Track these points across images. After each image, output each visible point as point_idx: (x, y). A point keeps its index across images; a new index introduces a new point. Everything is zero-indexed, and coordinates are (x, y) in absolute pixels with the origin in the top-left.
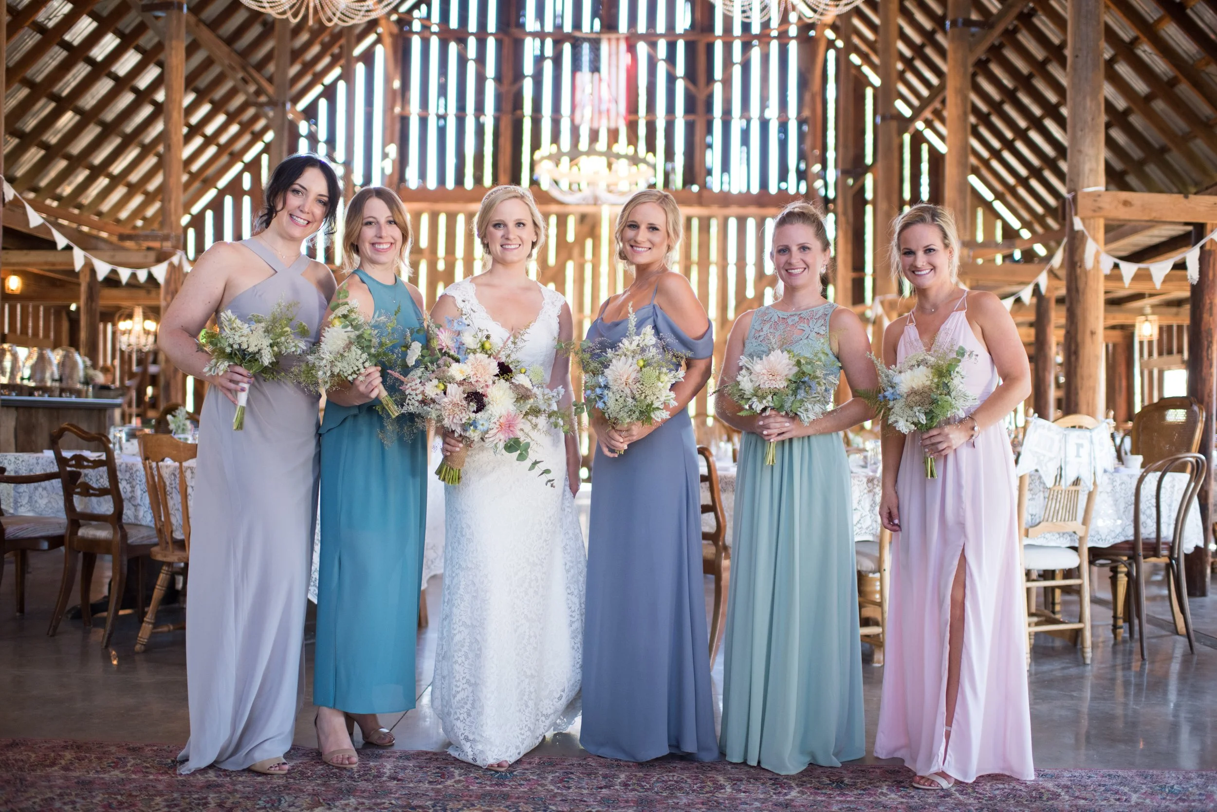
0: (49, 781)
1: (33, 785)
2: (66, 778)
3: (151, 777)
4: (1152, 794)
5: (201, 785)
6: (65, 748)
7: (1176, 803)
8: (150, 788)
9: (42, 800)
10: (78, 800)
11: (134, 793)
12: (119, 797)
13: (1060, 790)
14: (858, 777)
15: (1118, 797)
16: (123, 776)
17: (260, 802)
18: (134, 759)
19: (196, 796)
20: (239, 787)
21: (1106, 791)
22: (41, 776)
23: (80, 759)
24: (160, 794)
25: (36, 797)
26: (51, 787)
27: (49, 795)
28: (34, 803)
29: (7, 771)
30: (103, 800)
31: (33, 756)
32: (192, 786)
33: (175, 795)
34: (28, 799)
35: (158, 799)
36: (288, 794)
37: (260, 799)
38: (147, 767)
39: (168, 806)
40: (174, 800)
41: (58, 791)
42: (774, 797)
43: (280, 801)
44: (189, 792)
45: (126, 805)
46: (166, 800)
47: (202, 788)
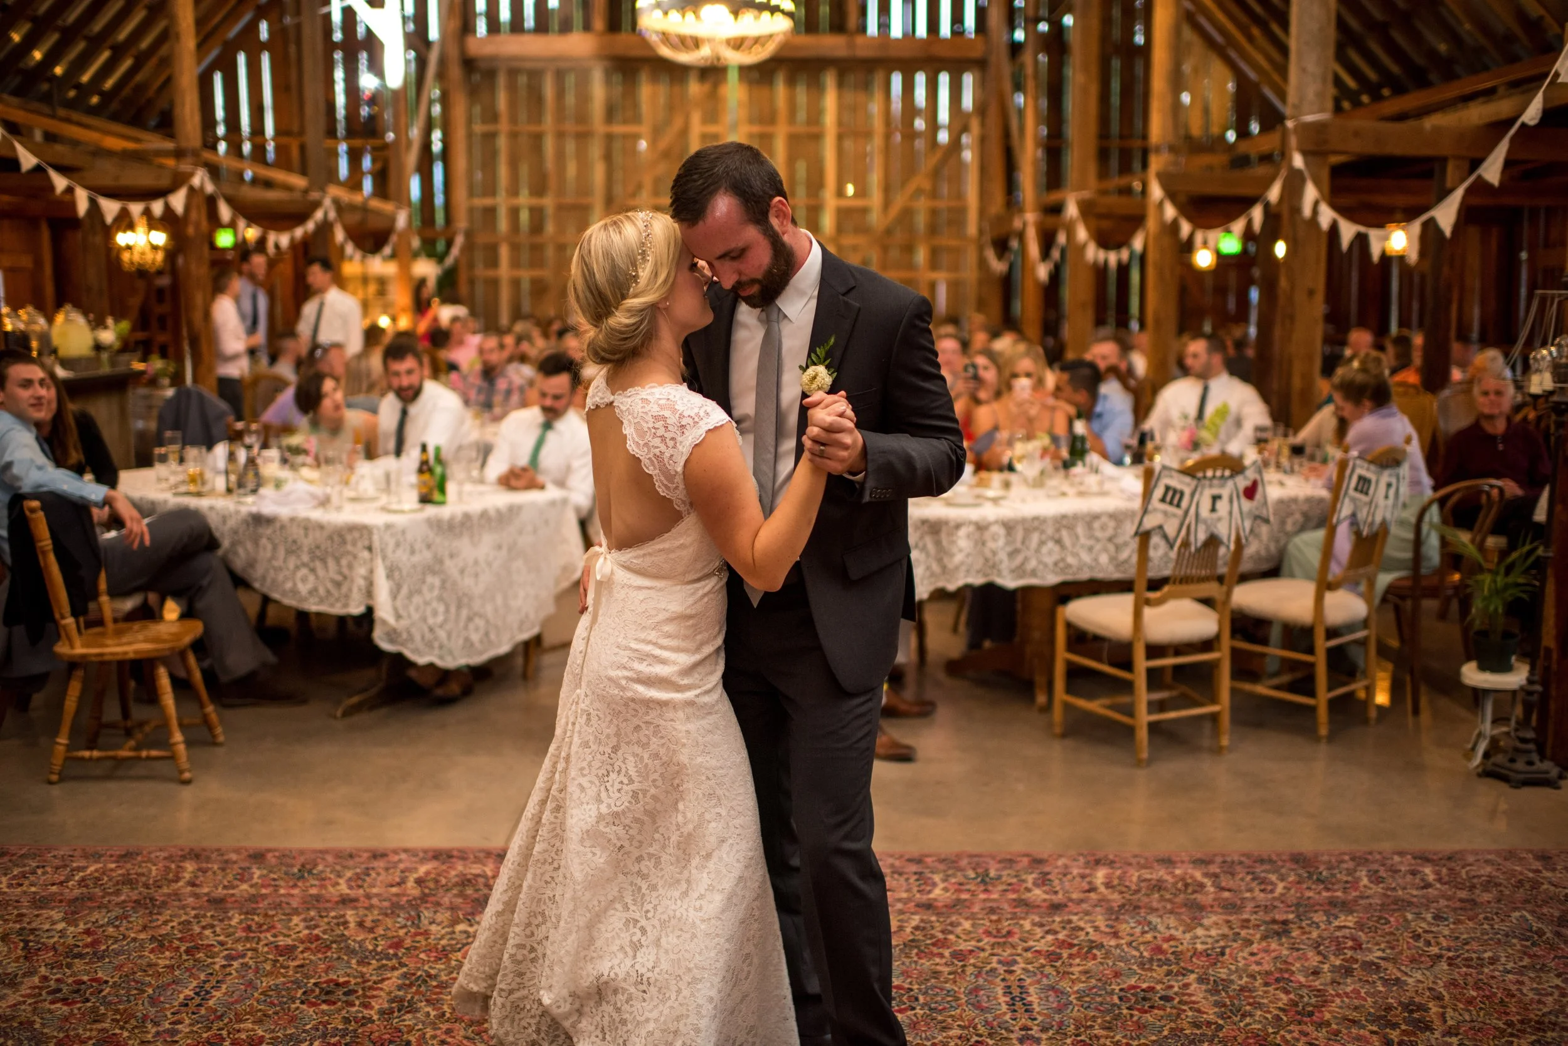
0: (180, 900)
1: (164, 904)
2: (196, 896)
3: (282, 891)
4: (1299, 883)
5: (336, 899)
6: (184, 858)
7: (1319, 893)
8: (284, 905)
9: (179, 924)
10: (216, 923)
11: (271, 913)
12: (256, 918)
13: (1205, 880)
14: (1005, 868)
15: (1263, 887)
16: (253, 891)
17: (399, 920)
18: (259, 868)
19: (333, 914)
20: (375, 901)
21: (1254, 879)
22: (169, 895)
23: (204, 871)
24: (296, 912)
25: (172, 921)
26: (183, 907)
27: (184, 918)
28: (173, 927)
29: (133, 889)
30: (241, 922)
31: (154, 868)
32: (327, 901)
33: (312, 913)
34: (166, 923)
35: (296, 920)
36: (427, 908)
37: (399, 916)
38: (274, 880)
39: (307, 927)
40: (312, 919)
41: (193, 913)
42: (918, 896)
43: (419, 917)
44: (326, 909)
45: (265, 927)
46: (305, 920)
47: (337, 903)
